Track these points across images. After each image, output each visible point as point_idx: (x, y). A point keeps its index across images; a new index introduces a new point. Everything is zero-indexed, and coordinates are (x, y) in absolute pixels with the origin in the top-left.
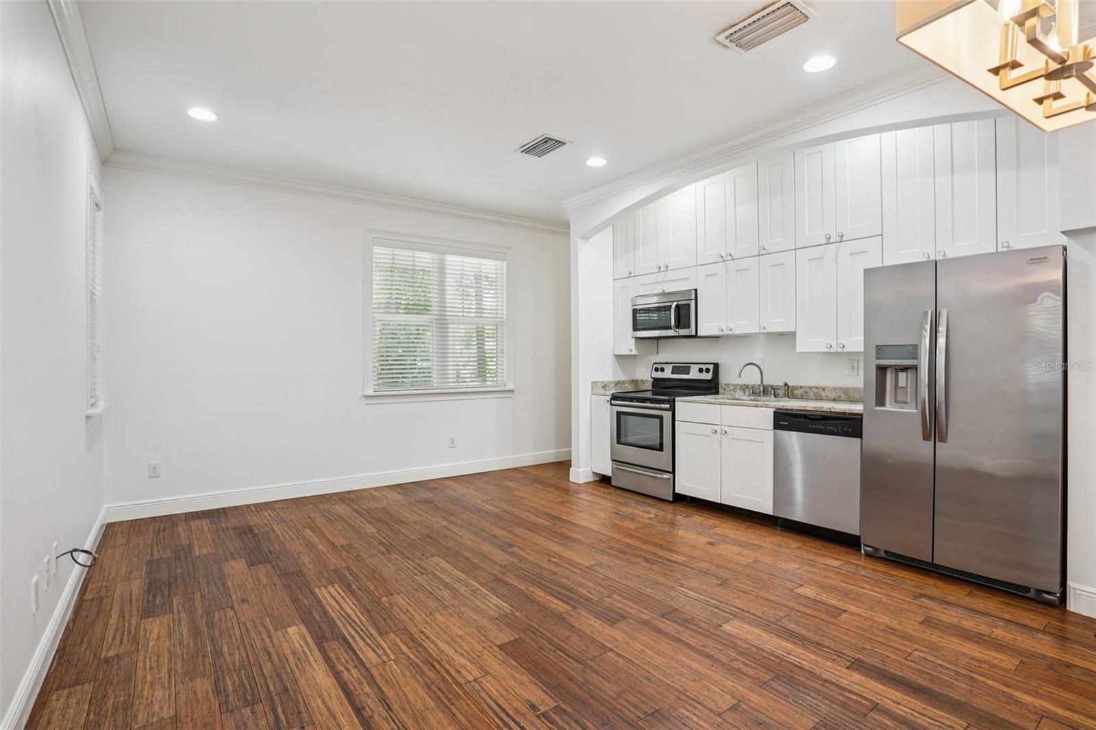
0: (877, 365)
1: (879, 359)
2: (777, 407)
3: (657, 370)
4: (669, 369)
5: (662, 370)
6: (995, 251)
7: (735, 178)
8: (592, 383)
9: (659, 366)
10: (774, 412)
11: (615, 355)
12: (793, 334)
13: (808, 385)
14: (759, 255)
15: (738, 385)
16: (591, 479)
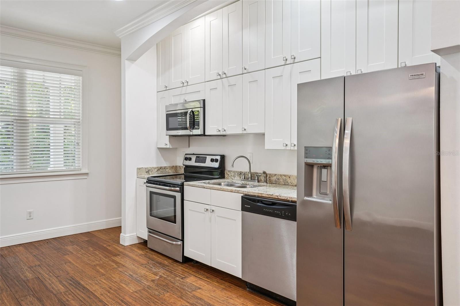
0: (305, 163)
1: (307, 158)
2: (245, 193)
3: (186, 159)
4: (194, 158)
5: (190, 159)
6: (397, 67)
7: (228, 14)
8: (138, 168)
9: (188, 156)
10: (242, 197)
11: (158, 148)
12: (264, 134)
13: (280, 174)
14: (243, 74)
15: (236, 172)
16: (136, 241)
